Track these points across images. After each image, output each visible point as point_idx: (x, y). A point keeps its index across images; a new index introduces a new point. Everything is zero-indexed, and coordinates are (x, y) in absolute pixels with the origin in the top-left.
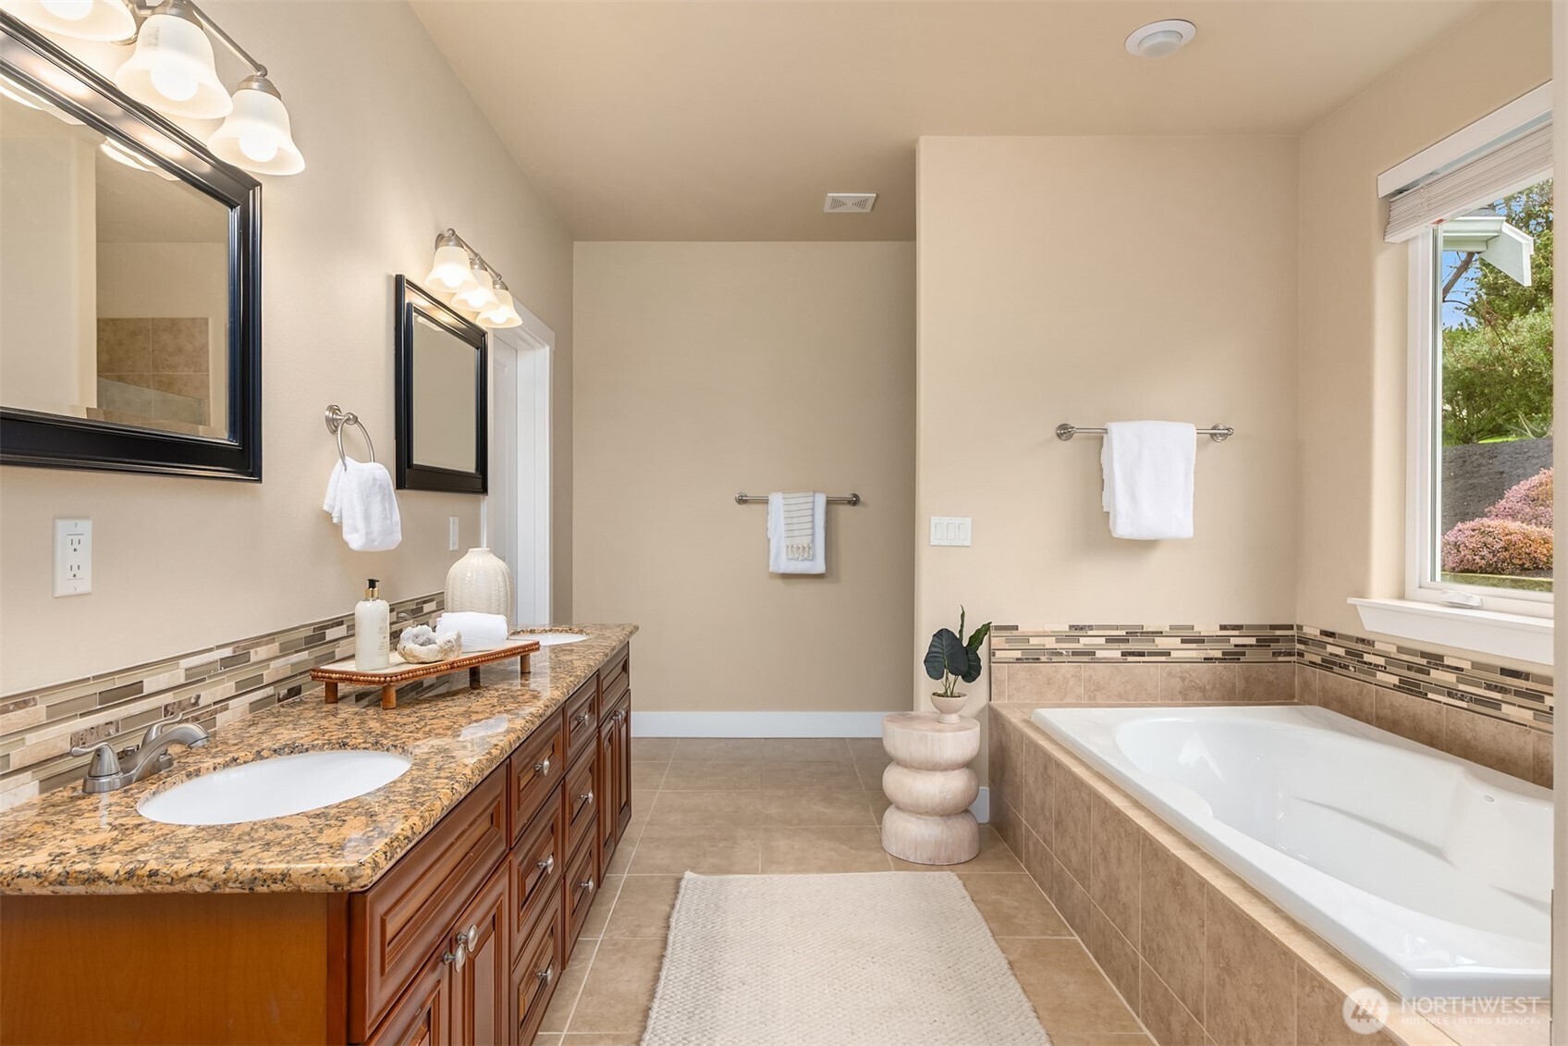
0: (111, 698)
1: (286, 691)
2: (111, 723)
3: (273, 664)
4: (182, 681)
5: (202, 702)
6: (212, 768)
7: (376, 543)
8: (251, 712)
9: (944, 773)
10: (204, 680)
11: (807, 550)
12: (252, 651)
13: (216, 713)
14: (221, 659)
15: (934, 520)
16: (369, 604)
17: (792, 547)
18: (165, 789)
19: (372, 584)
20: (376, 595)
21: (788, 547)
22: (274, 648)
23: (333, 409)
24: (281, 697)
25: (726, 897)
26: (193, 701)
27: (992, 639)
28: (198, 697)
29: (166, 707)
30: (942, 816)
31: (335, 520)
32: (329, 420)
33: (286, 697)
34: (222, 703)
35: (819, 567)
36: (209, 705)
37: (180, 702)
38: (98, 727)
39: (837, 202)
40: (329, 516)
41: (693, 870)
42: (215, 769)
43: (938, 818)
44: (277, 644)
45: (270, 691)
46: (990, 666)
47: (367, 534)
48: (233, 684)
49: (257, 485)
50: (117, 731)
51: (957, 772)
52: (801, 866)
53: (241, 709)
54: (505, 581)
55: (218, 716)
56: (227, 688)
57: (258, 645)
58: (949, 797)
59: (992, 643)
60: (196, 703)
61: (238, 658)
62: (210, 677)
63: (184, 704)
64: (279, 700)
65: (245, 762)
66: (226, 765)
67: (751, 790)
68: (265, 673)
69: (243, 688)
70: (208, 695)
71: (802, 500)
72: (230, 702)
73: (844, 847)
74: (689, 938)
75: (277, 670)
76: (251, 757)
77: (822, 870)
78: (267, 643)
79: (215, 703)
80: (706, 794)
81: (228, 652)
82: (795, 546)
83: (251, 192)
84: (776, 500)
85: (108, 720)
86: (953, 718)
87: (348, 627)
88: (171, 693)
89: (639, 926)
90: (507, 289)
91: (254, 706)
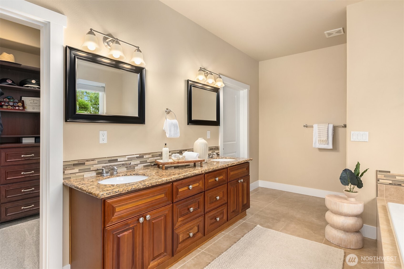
0: (110, 161)
1: (153, 164)
2: (111, 165)
3: (150, 159)
4: (127, 160)
5: (131, 164)
6: (122, 175)
7: (172, 136)
8: (144, 167)
9: (345, 217)
10: (132, 160)
11: (325, 141)
12: (144, 156)
13: (135, 166)
14: (136, 157)
15: (352, 132)
16: (165, 149)
17: (320, 140)
18: (111, 178)
19: (166, 144)
20: (166, 147)
21: (319, 140)
22: (150, 156)
23: (167, 109)
24: (152, 165)
25: (263, 234)
26: (129, 164)
27: (378, 175)
28: (131, 163)
29: (123, 164)
30: (344, 231)
31: (165, 131)
32: (166, 111)
33: (153, 165)
34: (137, 165)
35: (330, 146)
36: (134, 165)
37: (126, 163)
38: (108, 166)
39: (329, 34)
40: (164, 130)
41: (261, 225)
42: (122, 176)
43: (343, 231)
44: (151, 155)
45: (149, 164)
46: (377, 185)
47: (170, 134)
48: (139, 161)
49: (145, 125)
50: (112, 167)
51: (353, 217)
52: (293, 233)
53: (141, 166)
54: (204, 145)
55: (135, 167)
56: (138, 162)
57: (146, 155)
58: (345, 225)
59: (378, 176)
60: (130, 164)
61: (141, 156)
62: (133, 160)
63: (127, 164)
64: (151, 166)
65: (128, 175)
66: (125, 175)
67: (296, 209)
68: (148, 160)
69: (141, 163)
70: (133, 163)
71: (324, 126)
72: (138, 165)
73: (312, 232)
74: (246, 241)
75: (151, 160)
76: (129, 175)
77: (299, 236)
78: (148, 155)
79: (135, 165)
80: (282, 207)
81: (138, 156)
82: (321, 140)
83: (143, 70)
84: (315, 126)
85: (110, 165)
86: (353, 200)
87: (172, 153)
88: (124, 162)
89: (237, 234)
90: (221, 78)
91: (144, 166)
